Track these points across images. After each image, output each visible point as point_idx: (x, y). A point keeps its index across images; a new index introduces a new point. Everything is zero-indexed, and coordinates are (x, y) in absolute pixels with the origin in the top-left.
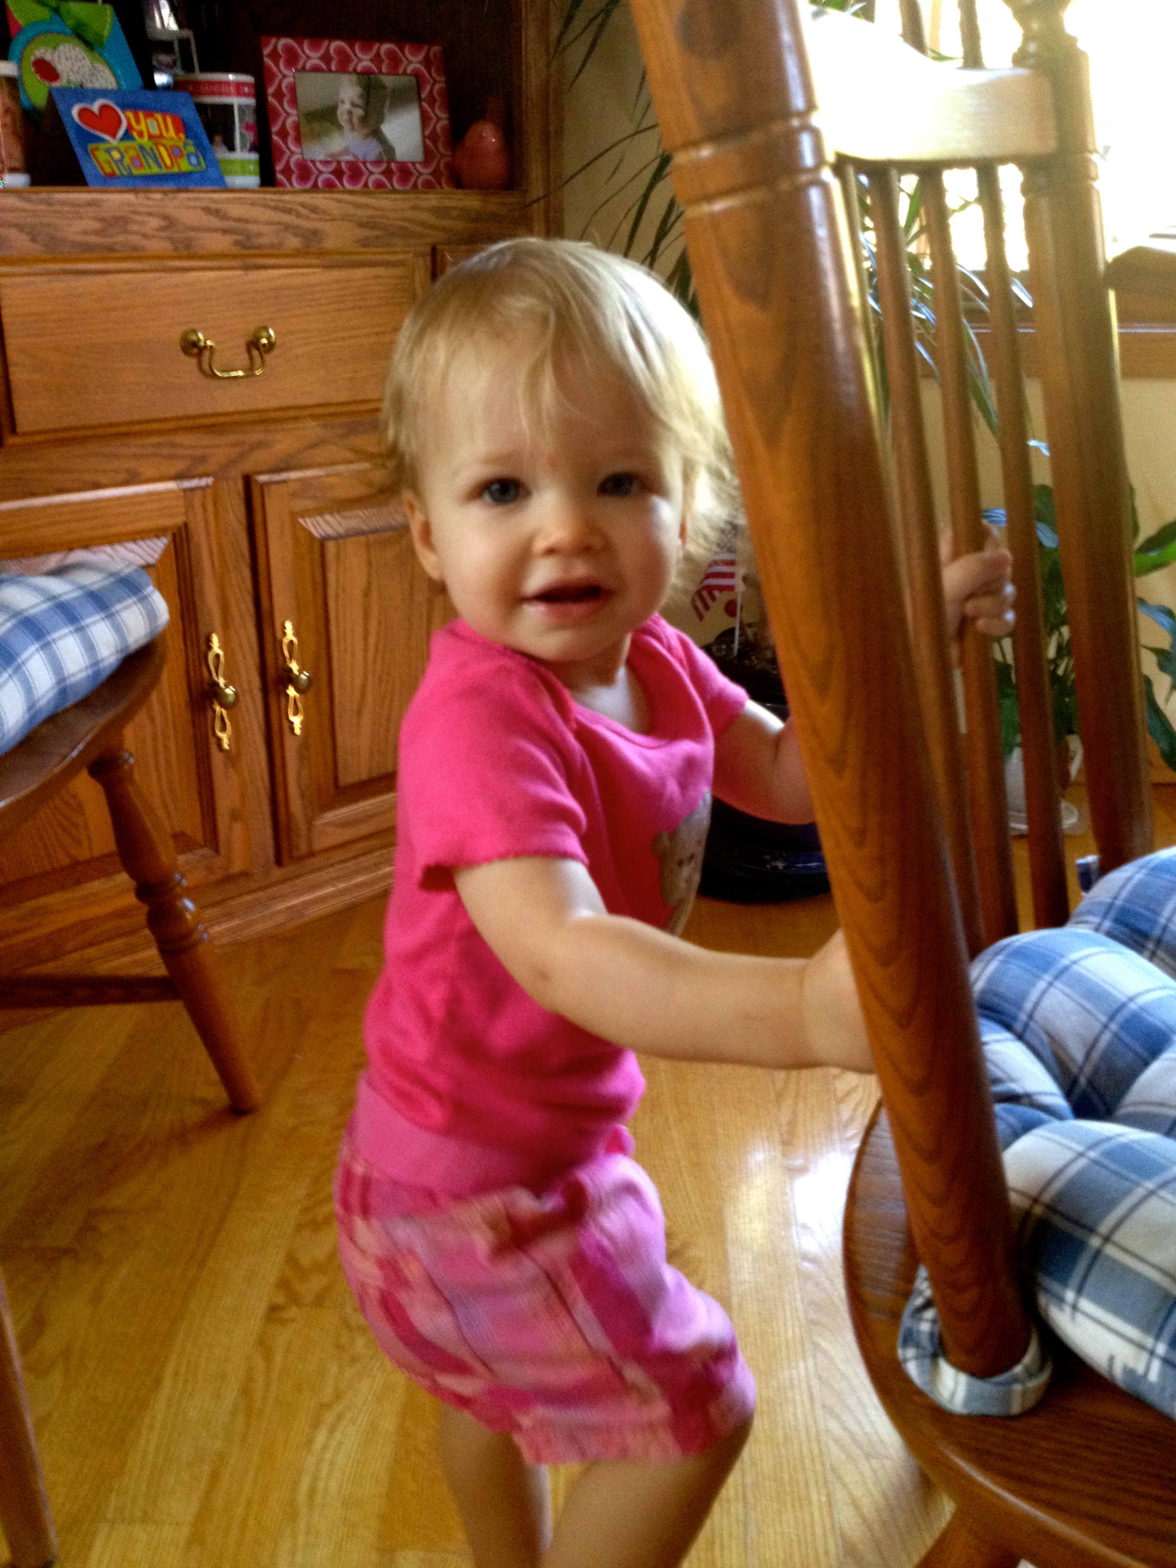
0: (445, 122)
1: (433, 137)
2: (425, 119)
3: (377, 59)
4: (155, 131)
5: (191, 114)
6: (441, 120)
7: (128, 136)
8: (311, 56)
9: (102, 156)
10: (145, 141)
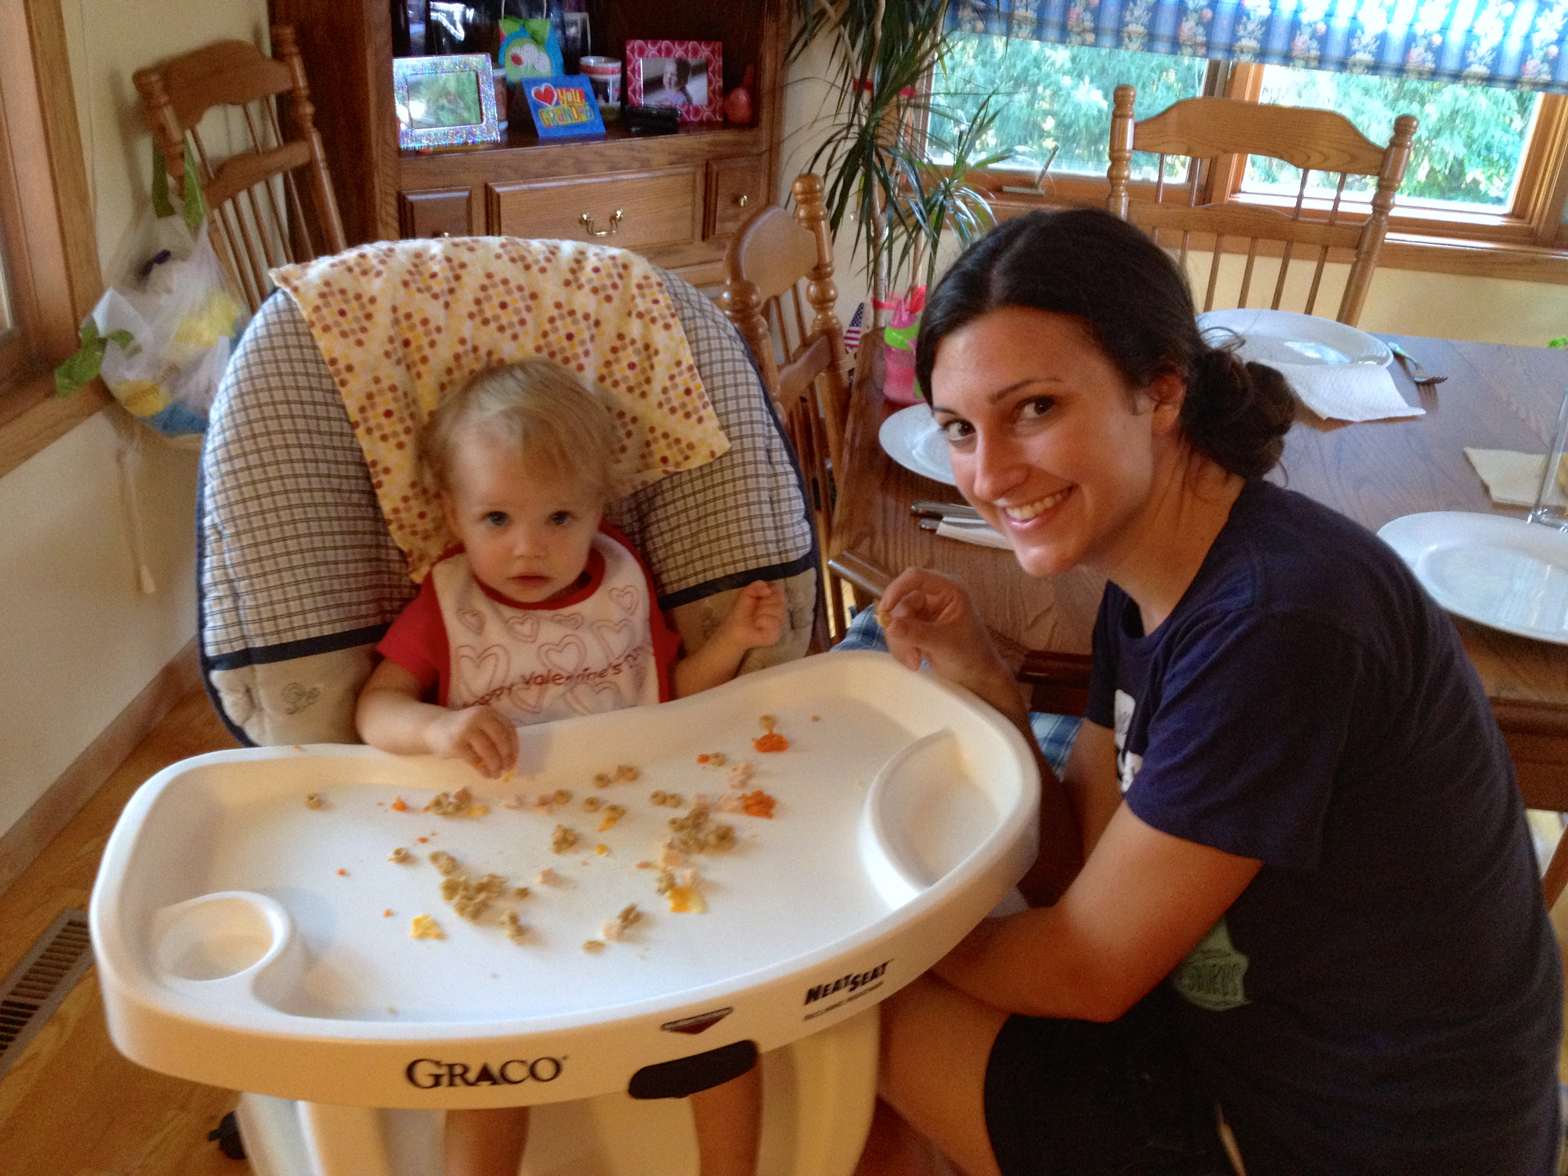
0: (721, 83)
1: (714, 92)
2: (710, 82)
3: (686, 51)
4: (570, 99)
5: (588, 88)
6: (719, 83)
7: (557, 103)
8: (651, 50)
9: (545, 116)
10: (566, 106)
